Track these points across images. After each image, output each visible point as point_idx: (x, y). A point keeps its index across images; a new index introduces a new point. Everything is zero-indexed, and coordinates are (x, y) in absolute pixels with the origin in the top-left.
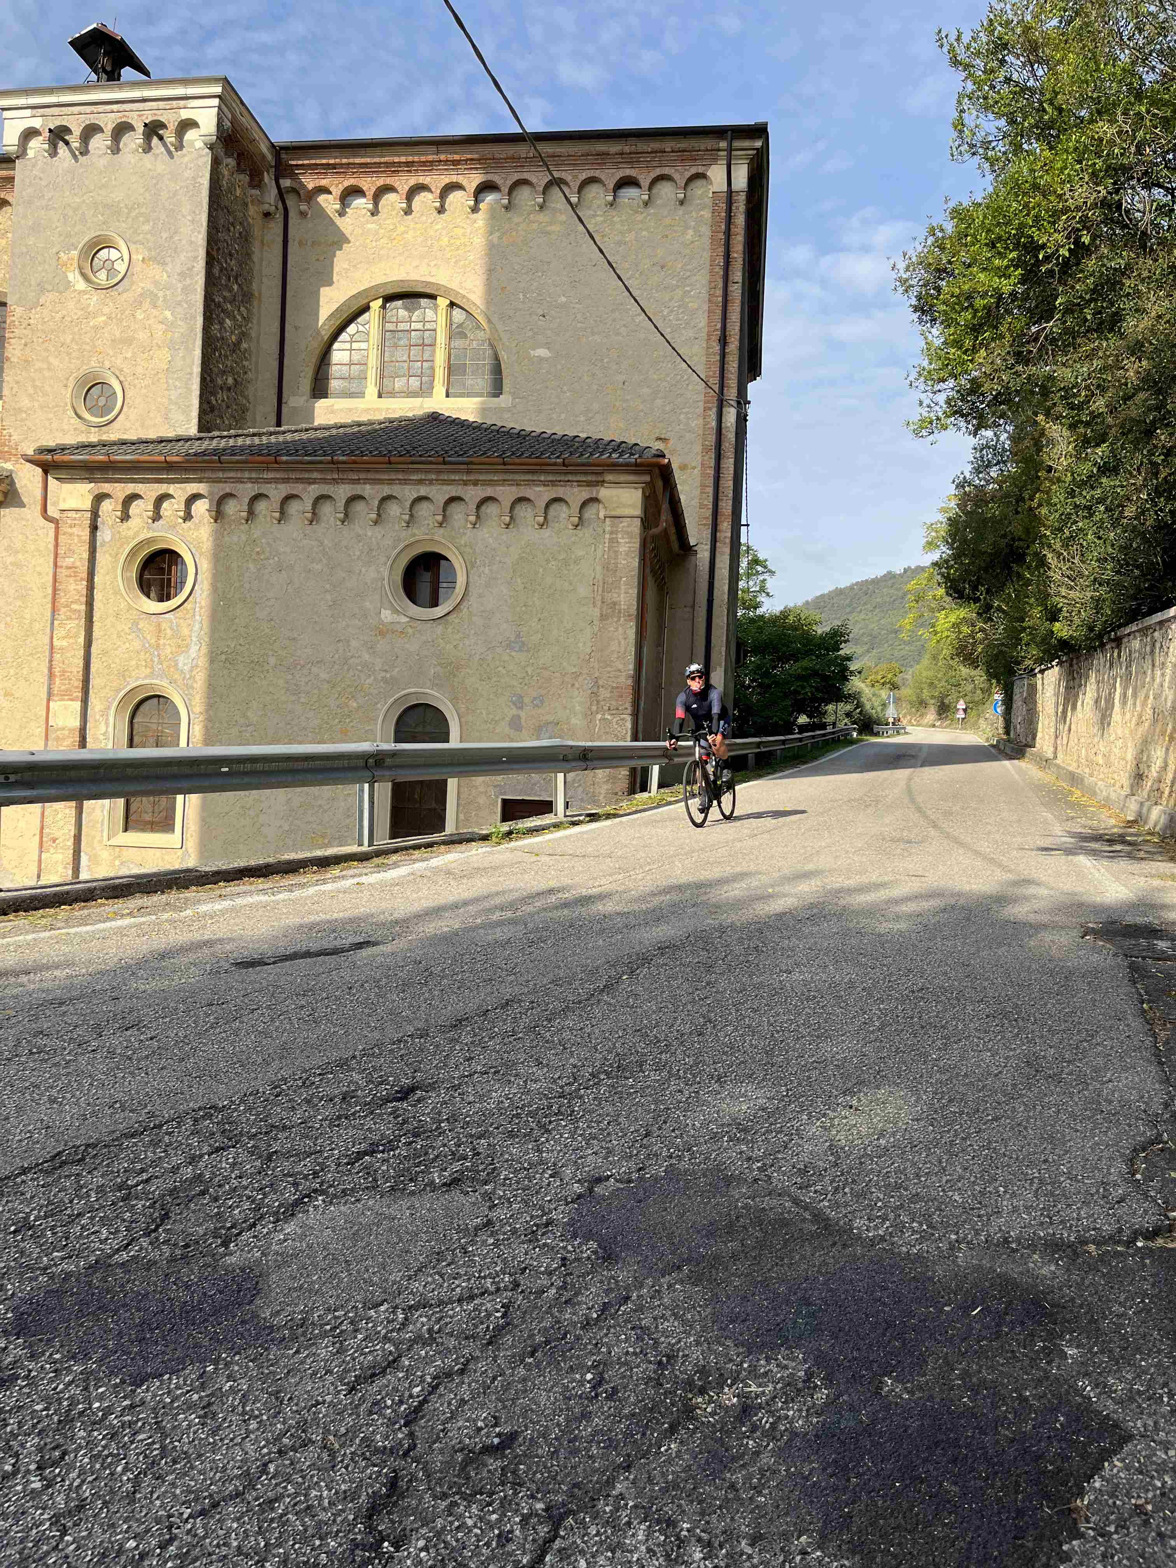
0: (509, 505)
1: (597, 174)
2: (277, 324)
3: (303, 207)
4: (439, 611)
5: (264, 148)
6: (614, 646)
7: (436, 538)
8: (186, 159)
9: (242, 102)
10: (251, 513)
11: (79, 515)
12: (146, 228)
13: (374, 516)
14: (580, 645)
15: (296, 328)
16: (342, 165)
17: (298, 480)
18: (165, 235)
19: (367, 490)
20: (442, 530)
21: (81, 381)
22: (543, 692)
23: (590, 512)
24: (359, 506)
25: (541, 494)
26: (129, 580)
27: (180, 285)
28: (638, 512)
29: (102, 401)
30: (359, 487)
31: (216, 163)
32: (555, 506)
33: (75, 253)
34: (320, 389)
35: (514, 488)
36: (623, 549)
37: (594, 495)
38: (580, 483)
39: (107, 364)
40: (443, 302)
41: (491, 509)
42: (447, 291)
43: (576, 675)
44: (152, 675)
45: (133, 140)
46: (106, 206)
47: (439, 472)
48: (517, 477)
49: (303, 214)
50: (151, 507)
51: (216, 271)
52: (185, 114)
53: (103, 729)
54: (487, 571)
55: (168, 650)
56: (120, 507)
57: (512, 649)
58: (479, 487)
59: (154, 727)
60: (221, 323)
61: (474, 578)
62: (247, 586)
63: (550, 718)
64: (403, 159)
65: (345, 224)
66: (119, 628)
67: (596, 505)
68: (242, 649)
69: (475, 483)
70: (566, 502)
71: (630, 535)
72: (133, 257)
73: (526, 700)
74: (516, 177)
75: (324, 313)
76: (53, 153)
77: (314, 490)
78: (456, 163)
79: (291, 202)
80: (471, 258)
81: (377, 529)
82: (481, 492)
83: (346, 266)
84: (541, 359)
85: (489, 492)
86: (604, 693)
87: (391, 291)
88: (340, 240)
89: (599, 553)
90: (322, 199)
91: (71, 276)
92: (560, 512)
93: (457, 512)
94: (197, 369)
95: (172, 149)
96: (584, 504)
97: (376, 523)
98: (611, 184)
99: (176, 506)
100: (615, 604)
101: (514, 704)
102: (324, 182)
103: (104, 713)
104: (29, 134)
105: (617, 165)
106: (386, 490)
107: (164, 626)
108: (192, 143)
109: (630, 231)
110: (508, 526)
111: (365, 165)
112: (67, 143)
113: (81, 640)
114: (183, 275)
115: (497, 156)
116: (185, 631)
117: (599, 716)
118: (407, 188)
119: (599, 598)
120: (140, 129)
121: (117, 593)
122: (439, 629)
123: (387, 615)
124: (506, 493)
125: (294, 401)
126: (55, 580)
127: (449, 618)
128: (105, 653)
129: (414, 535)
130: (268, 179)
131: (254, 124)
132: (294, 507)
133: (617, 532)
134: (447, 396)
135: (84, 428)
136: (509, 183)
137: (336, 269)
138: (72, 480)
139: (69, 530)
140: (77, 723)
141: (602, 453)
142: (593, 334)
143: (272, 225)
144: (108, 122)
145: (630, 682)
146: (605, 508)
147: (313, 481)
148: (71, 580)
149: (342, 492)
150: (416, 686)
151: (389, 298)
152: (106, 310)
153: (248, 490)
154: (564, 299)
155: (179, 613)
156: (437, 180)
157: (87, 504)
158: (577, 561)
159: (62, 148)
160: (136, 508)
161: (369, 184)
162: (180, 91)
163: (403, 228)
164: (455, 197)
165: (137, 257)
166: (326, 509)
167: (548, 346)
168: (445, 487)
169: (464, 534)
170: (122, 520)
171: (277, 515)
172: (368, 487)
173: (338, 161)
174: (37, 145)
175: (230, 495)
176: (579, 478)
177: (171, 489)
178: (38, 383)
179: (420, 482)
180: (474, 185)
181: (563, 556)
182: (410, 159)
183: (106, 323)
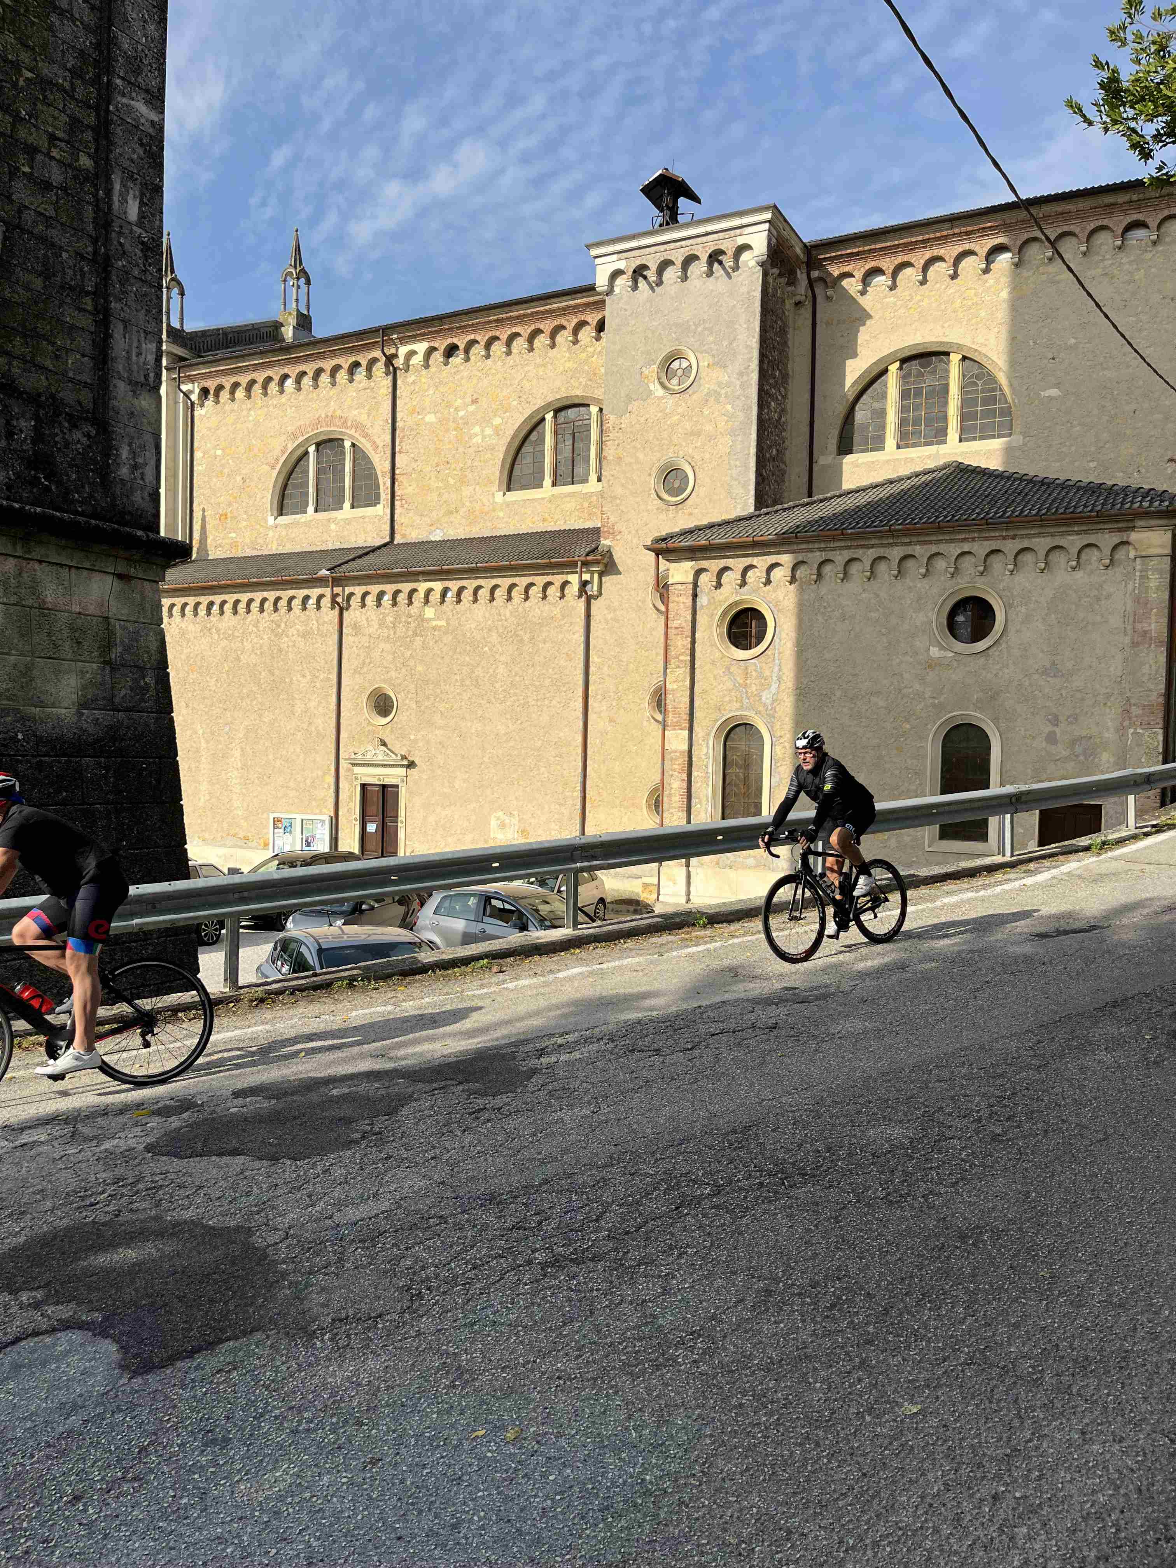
0: (1044, 553)
1: (1105, 222)
2: (807, 396)
3: (830, 293)
4: (981, 645)
5: (798, 250)
6: (1145, 669)
7: (978, 585)
8: (740, 279)
9: (785, 220)
10: (819, 575)
11: (684, 586)
12: (711, 339)
13: (923, 571)
14: (1112, 669)
15: (825, 397)
16: (864, 252)
17: (858, 547)
18: (725, 343)
19: (918, 550)
20: (983, 579)
21: (661, 469)
22: (1078, 711)
23: (1120, 554)
24: (910, 564)
25: (1073, 542)
26: (722, 634)
27: (738, 383)
28: (1168, 551)
29: (677, 484)
30: (910, 548)
31: (765, 275)
32: (1087, 550)
33: (655, 367)
34: (845, 447)
35: (1048, 539)
36: (1153, 584)
37: (1125, 539)
38: (1111, 530)
39: (681, 454)
40: (955, 358)
41: (1028, 557)
42: (959, 347)
43: (1108, 696)
44: (741, 708)
45: (698, 268)
46: (677, 325)
47: (980, 531)
48: (1052, 530)
49: (829, 299)
50: (739, 577)
51: (765, 366)
52: (741, 241)
53: (705, 750)
54: (1023, 610)
55: (754, 688)
56: (715, 579)
57: (1048, 675)
58: (1017, 540)
59: (743, 747)
60: (768, 407)
61: (1012, 615)
62: (816, 634)
63: (1084, 733)
64: (920, 238)
65: (865, 302)
66: (715, 672)
67: (1126, 547)
68: (813, 685)
69: (1013, 537)
70: (1096, 546)
71: (1160, 572)
72: (701, 364)
73: (1061, 718)
74: (1026, 236)
75: (849, 381)
76: (635, 287)
77: (872, 553)
78: (968, 233)
79: (819, 290)
80: (983, 314)
81: (925, 581)
82: (1018, 544)
83: (867, 338)
84: (1050, 398)
85: (1026, 543)
86: (1135, 711)
87: (909, 354)
88: (863, 316)
89: (1130, 587)
90: (845, 283)
91: (652, 386)
92: (1093, 555)
93: (996, 562)
94: (753, 450)
95: (730, 271)
96: (1115, 548)
97: (924, 576)
98: (1120, 231)
99: (758, 574)
100: (1145, 632)
101: (1049, 721)
102: (847, 269)
103: (706, 738)
104: (616, 274)
105: (1125, 212)
106: (934, 549)
107: (750, 669)
108: (746, 262)
109: (1138, 270)
110: (1042, 571)
111: (886, 248)
112: (645, 278)
113: (688, 683)
114: (741, 374)
115: (1008, 221)
116: (767, 673)
117: (1131, 731)
118: (922, 262)
119: (1129, 627)
120: (704, 257)
121: (713, 645)
122: (982, 661)
123: (935, 652)
124: (1042, 544)
125: (823, 460)
126: (666, 639)
127: (991, 651)
128: (704, 692)
129: (958, 584)
130: (801, 275)
131: (793, 235)
132: (854, 568)
133: (1146, 570)
134: (960, 441)
135: (664, 507)
136: (1019, 243)
137: (859, 342)
138: (680, 560)
139: (676, 599)
140: (685, 747)
141: (1132, 502)
142: (1104, 369)
143: (802, 311)
144: (678, 257)
145: (1161, 700)
146: (1136, 549)
147: (873, 546)
148: (679, 637)
149: (896, 553)
150: (960, 709)
151: (904, 361)
152: (680, 410)
153: (819, 556)
154: (1073, 341)
155: (762, 657)
156: (950, 251)
157: (690, 579)
158: (1108, 597)
159: (642, 283)
160: (726, 577)
161: (887, 264)
162: (737, 222)
163: (919, 297)
164: (967, 263)
165: (704, 364)
166: (882, 567)
167: (1058, 385)
168: (985, 543)
169: (1002, 580)
170: (716, 588)
171: (841, 575)
172: (918, 547)
173: (861, 249)
174: (622, 282)
175: (803, 562)
176: (1110, 526)
177: (755, 561)
178: (628, 475)
179: (965, 540)
180: (986, 250)
181: (1095, 593)
182: (927, 237)
183: (680, 421)
